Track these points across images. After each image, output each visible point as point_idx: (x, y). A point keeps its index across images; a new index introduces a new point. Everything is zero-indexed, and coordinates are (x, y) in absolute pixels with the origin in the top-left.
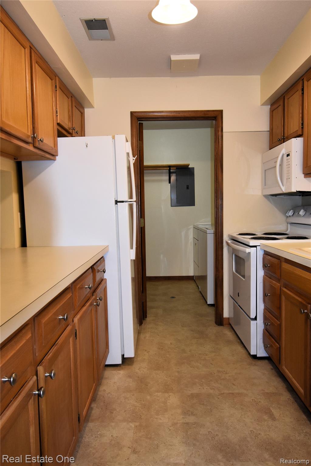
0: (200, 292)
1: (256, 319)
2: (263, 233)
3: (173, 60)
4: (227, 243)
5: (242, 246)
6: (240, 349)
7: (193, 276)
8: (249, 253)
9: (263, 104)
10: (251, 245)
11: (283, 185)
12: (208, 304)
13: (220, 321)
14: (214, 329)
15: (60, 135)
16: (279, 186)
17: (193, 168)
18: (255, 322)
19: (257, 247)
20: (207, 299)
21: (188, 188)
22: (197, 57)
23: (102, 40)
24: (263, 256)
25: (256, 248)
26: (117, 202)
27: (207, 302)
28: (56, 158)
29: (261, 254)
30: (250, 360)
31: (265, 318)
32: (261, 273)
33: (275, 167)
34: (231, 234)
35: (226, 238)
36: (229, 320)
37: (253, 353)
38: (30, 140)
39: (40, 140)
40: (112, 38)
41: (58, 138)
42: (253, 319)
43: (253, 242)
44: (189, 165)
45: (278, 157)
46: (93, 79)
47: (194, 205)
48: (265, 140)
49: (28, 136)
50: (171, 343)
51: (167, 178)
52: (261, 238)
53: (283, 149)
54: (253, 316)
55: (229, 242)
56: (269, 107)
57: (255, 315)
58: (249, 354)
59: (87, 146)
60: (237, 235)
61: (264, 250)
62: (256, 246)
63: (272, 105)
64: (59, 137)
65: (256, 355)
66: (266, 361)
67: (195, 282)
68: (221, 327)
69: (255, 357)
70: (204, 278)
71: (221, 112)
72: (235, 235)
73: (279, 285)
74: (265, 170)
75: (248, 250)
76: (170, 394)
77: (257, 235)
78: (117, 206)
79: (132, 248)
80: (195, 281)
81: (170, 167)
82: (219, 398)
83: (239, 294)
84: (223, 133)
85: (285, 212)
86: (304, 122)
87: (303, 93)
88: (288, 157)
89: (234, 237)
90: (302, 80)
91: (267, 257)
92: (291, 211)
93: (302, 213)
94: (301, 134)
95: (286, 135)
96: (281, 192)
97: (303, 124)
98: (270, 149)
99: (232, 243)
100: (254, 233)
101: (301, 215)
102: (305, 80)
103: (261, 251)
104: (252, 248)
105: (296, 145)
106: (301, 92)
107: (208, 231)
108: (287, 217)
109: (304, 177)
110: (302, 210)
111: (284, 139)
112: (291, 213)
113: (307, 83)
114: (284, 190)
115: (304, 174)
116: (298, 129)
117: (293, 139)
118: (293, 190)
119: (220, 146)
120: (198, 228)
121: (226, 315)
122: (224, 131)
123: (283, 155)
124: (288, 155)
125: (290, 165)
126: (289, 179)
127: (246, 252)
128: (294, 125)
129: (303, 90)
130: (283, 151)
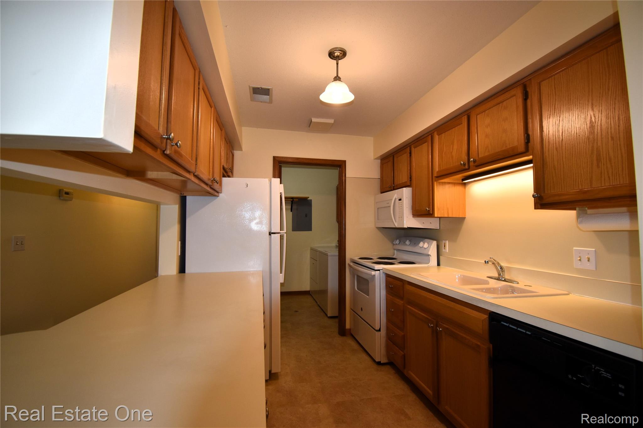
0: (318, 305)
1: (380, 330)
2: (378, 257)
3: (313, 122)
4: (349, 265)
5: (364, 269)
6: (365, 357)
7: (309, 291)
8: (374, 275)
9: (376, 159)
10: (376, 269)
11: (396, 222)
12: (328, 316)
13: (343, 331)
14: (338, 340)
15: (224, 176)
16: (393, 222)
17: (311, 200)
18: (379, 333)
19: (380, 270)
20: (327, 311)
21: (306, 216)
22: (331, 121)
23: (261, 102)
24: (386, 278)
25: (379, 272)
26: (270, 234)
27: (327, 315)
28: (219, 194)
29: (383, 277)
30: (375, 366)
31: (388, 329)
32: (384, 292)
33: (390, 206)
34: (352, 258)
35: (348, 261)
36: (350, 331)
37: (377, 361)
39: (217, 182)
40: (271, 102)
41: (223, 178)
42: (377, 331)
43: (377, 267)
44: (309, 197)
45: (392, 199)
46: (243, 128)
47: (311, 230)
48: (377, 186)
49: (209, 179)
50: (306, 355)
51: (290, 207)
52: (381, 263)
53: (395, 194)
54: (377, 328)
55: (352, 264)
56: (379, 161)
57: (379, 327)
58: (374, 361)
59: (247, 186)
60: (358, 259)
61: (386, 273)
62: (379, 270)
63: (381, 160)
65: (380, 362)
66: (388, 366)
67: (312, 297)
68: (344, 338)
69: (379, 363)
70: (323, 292)
71: (345, 161)
72: (356, 259)
73: (402, 302)
74: (378, 208)
75: (373, 273)
76: (319, 404)
77: (373, 259)
78: (271, 237)
79: (281, 273)
80: (311, 295)
81: (292, 198)
82: (361, 404)
83: (362, 308)
84: (347, 179)
85: (392, 241)
86: (412, 176)
87: (410, 156)
88: (400, 201)
89: (356, 261)
90: (409, 146)
91: (389, 279)
92: (398, 240)
93: (408, 242)
94: (409, 185)
95: (396, 184)
96: (394, 227)
97: (411, 178)
98: (382, 193)
99: (354, 265)
100: (371, 257)
101: (406, 244)
102: (412, 146)
103: (383, 274)
104: (377, 272)
105: (406, 193)
106: (409, 155)
107: (329, 254)
108: (394, 244)
109: (413, 217)
110: (408, 241)
111: (394, 187)
112: (397, 242)
113: (414, 149)
114: (397, 225)
115: (412, 214)
116: (406, 181)
117: (404, 188)
118: (405, 226)
119: (344, 187)
120: (317, 250)
121: (348, 326)
122: (346, 176)
123: (395, 199)
124: (400, 200)
125: (402, 207)
126: (402, 217)
127: (371, 275)
128: (403, 177)
129: (410, 153)
130: (395, 196)
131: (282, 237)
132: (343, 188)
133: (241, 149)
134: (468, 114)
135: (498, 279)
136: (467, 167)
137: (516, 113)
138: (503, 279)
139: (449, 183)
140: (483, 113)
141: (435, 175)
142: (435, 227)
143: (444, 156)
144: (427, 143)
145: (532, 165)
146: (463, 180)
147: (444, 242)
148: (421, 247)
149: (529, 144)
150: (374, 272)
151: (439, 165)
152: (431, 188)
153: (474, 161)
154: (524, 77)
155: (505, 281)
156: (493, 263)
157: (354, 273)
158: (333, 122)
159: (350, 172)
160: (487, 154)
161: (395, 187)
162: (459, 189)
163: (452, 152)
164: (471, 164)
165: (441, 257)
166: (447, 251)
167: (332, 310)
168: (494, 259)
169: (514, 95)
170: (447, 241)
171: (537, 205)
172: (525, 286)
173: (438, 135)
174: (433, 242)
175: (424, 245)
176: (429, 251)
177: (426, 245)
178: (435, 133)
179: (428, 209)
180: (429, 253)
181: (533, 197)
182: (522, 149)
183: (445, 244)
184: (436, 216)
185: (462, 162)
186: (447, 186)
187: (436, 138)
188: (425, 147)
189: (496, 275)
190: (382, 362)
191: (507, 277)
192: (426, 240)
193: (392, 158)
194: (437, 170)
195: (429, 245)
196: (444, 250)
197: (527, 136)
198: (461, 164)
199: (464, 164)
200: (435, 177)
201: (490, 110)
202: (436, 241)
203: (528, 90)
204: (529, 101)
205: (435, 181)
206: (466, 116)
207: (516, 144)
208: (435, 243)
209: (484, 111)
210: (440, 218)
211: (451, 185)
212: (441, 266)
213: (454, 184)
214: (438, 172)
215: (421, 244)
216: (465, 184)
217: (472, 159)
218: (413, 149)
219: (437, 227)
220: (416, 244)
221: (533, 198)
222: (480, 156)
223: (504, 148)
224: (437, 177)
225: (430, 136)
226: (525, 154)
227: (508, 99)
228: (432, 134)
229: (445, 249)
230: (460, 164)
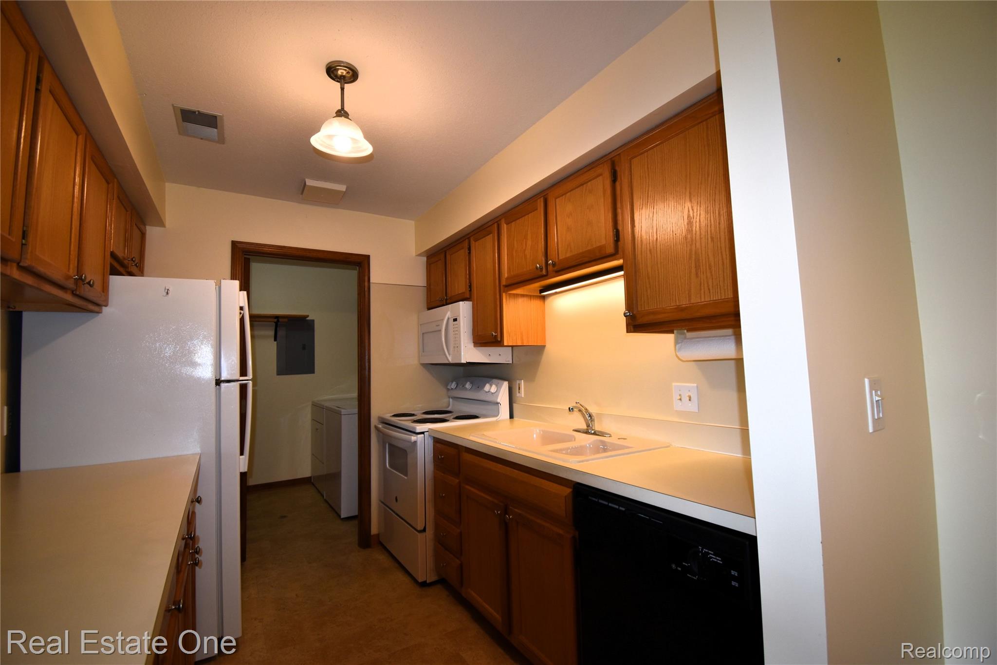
0: (326, 501)
1: (424, 530)
2: (423, 412)
3: (308, 186)
4: (376, 427)
5: (399, 432)
6: (401, 577)
7: (310, 477)
8: (415, 442)
9: (420, 255)
10: (418, 431)
11: (449, 354)
12: (342, 517)
13: (366, 540)
14: (357, 556)
15: (115, 272)
16: (445, 355)
17: (313, 321)
18: (424, 534)
19: (425, 433)
20: (340, 509)
21: (304, 348)
22: (343, 188)
23: (202, 139)
24: (434, 445)
25: (423, 435)
26: (218, 382)
27: (340, 516)
28: (101, 309)
29: (430, 443)
30: (418, 590)
31: (437, 526)
32: (430, 468)
33: (440, 331)
34: (382, 416)
35: (374, 421)
36: (379, 537)
37: (420, 580)
38: (70, 284)
39: (89, 283)
40: (221, 140)
41: (111, 276)
42: (420, 532)
43: (420, 427)
44: (308, 316)
45: (443, 319)
46: (167, 184)
47: (312, 371)
48: (421, 297)
49: (68, 277)
50: (296, 595)
51: (272, 333)
52: (427, 420)
53: (448, 311)
54: (420, 527)
55: (380, 426)
56: (425, 259)
57: (424, 526)
58: (415, 580)
59: (167, 293)
60: (391, 416)
61: (434, 437)
62: (423, 433)
63: (427, 257)
64: (111, 274)
65: (426, 581)
66: (439, 587)
67: (315, 486)
68: (368, 552)
69: (424, 585)
70: (334, 477)
71: (368, 257)
72: (388, 416)
73: (458, 481)
74: (423, 334)
75: (414, 438)
77: (416, 415)
78: (220, 389)
79: (242, 453)
80: (313, 484)
81: (277, 317)
83: (396, 498)
84: (371, 284)
85: (446, 385)
86: (472, 284)
87: (470, 253)
88: (455, 322)
89: (388, 420)
90: (468, 238)
91: (438, 445)
92: (454, 383)
93: (468, 385)
94: (468, 297)
95: (449, 295)
96: (447, 362)
97: (470, 286)
98: (429, 309)
99: (384, 428)
100: (413, 413)
101: (466, 388)
102: (472, 239)
103: (430, 439)
104: (419, 436)
105: (464, 309)
106: (467, 251)
107: (343, 412)
108: (448, 390)
109: (474, 346)
110: (468, 383)
111: (446, 300)
112: (453, 385)
113: (474, 242)
114: (451, 359)
115: (473, 342)
116: (464, 291)
117: (461, 302)
118: (463, 361)
119: (367, 299)
120: (323, 406)
121: (374, 530)
122: (371, 282)
123: (448, 319)
124: (455, 320)
125: (457, 332)
126: (458, 347)
127: (409, 441)
128: (459, 286)
129: (469, 249)
130: (449, 314)
131: (243, 388)
132: (364, 301)
133: (161, 223)
134: (545, 195)
135: (586, 432)
136: (544, 272)
137: (602, 200)
138: (593, 432)
139: (523, 296)
140: (564, 196)
141: (504, 283)
142: (507, 361)
143: (514, 254)
144: (491, 235)
145: (622, 273)
146: (541, 291)
147: (518, 382)
148: (486, 392)
149: (619, 243)
150: (414, 436)
151: (509, 269)
152: (498, 303)
153: (554, 265)
154: (612, 150)
155: (595, 434)
156: (580, 411)
157: (384, 439)
158: (345, 190)
159: (378, 275)
160: (568, 255)
161: (449, 300)
162: (536, 304)
163: (525, 250)
164: (550, 268)
165: (515, 406)
166: (523, 396)
167: (348, 505)
168: (581, 404)
169: (601, 175)
170: (523, 381)
171: (629, 327)
172: (619, 439)
173: (507, 224)
174: (502, 384)
175: (491, 388)
176: (498, 396)
177: (493, 389)
178: (503, 221)
179: (494, 334)
180: (499, 400)
181: (625, 316)
182: (610, 249)
183: (519, 385)
184: (505, 344)
185: (538, 265)
186: (520, 300)
187: (504, 227)
188: (489, 241)
189: (585, 427)
190: (428, 582)
191: (597, 427)
192: (495, 381)
193: (442, 256)
194: (506, 275)
195: (499, 387)
196: (518, 395)
197: (616, 232)
198: (537, 267)
199: (541, 269)
200: (504, 286)
201: (572, 192)
202: (507, 382)
203: (617, 168)
204: (618, 184)
205: (504, 292)
206: (542, 198)
207: (603, 242)
208: (505, 385)
209: (565, 194)
210: (512, 347)
211: (525, 299)
212: (515, 419)
213: (530, 297)
214: (507, 279)
215: (487, 387)
216: (544, 298)
217: (551, 261)
218: (473, 243)
219: (509, 361)
220: (480, 387)
221: (625, 318)
222: (561, 258)
223: (589, 248)
224: (506, 286)
225: (496, 225)
226: (614, 257)
227: (594, 179)
228: (499, 222)
229: (519, 393)
230: (535, 267)
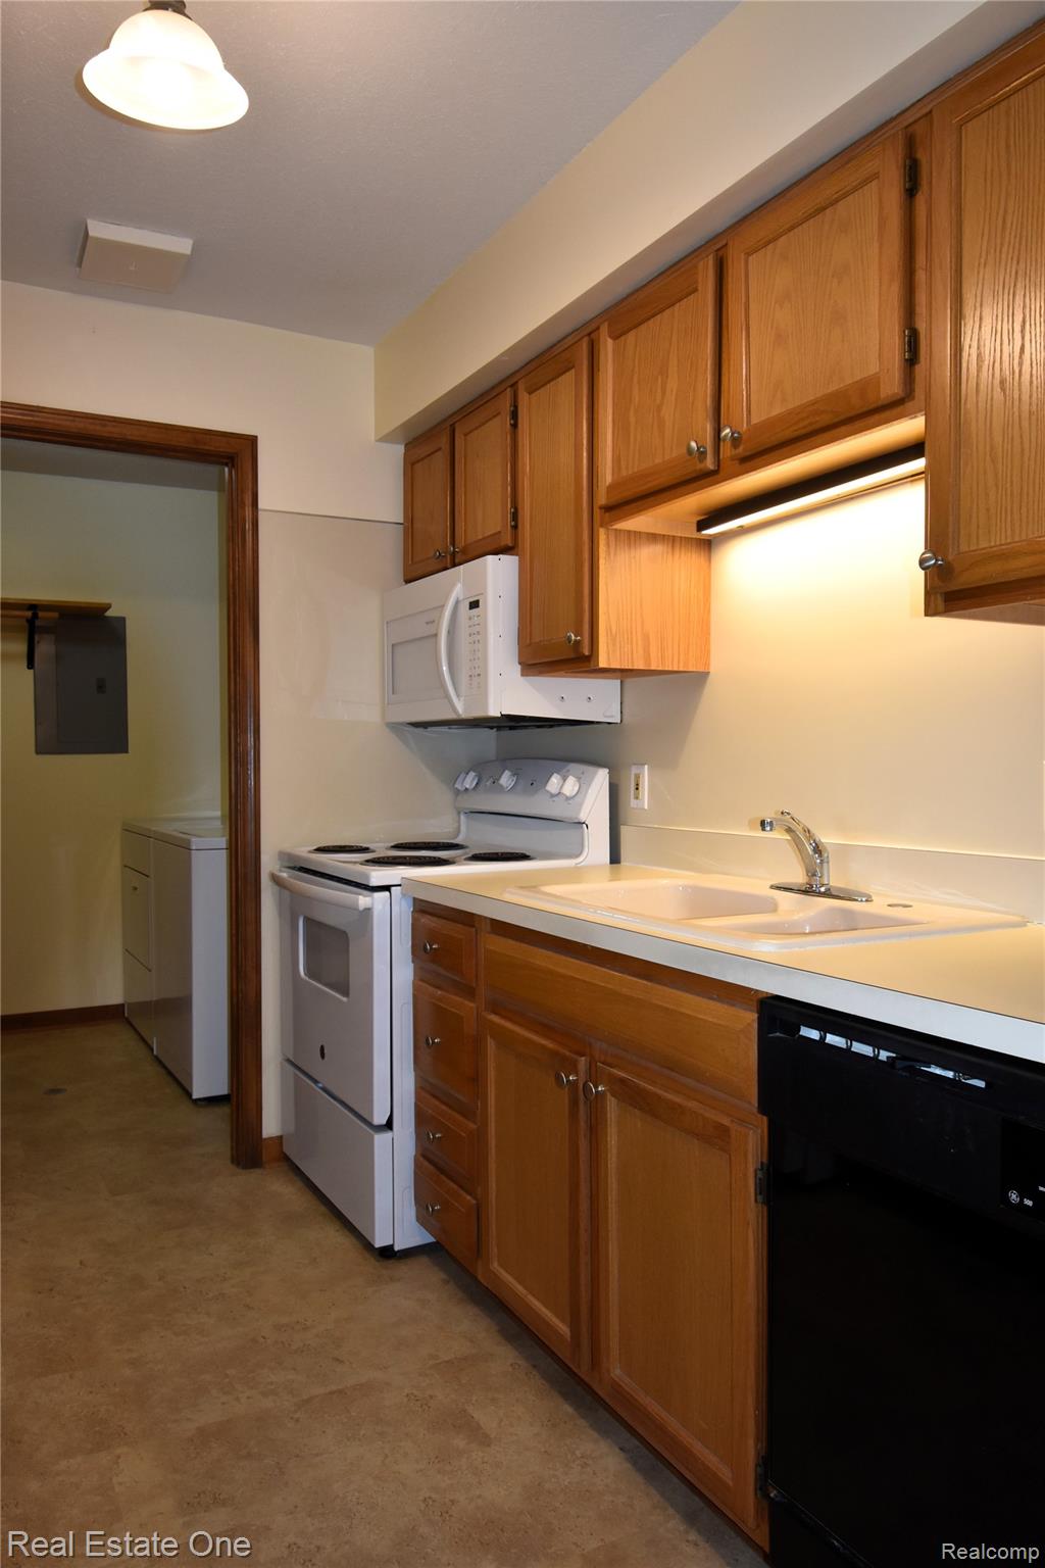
0: (157, 1059)
1: (389, 1125)
2: (392, 844)
3: (94, 238)
4: (275, 879)
5: (328, 888)
6: (334, 1236)
7: (123, 1005)
8: (368, 911)
9: (385, 439)
10: (374, 882)
11: (458, 696)
12: (194, 1097)
13: (249, 1150)
14: (229, 1185)
16: (447, 696)
17: (122, 621)
18: (388, 1135)
19: (393, 889)
20: (189, 1075)
21: (101, 687)
22: (182, 245)
24: (414, 919)
25: (387, 893)
27: (189, 1095)
29: (403, 912)
30: (372, 1265)
31: (421, 1118)
32: (405, 973)
33: (435, 636)
34: (287, 850)
35: (269, 863)
36: (281, 1144)
37: (380, 1242)
42: (379, 1129)
43: (379, 875)
44: (108, 607)
45: (443, 606)
47: (126, 751)
48: (388, 551)
50: (81, 1263)
51: (22, 649)
52: (397, 861)
53: (455, 584)
54: (380, 1119)
55: (285, 875)
56: (400, 449)
57: (388, 1113)
58: (368, 1246)
60: (310, 852)
61: (415, 899)
62: (387, 888)
63: (406, 445)
65: (391, 1247)
66: (424, 1260)
67: (133, 1028)
68: (253, 1177)
69: (387, 1253)
70: (176, 1008)
71: (251, 442)
72: (304, 852)
73: (472, 1005)
74: (393, 645)
75: (363, 900)
76: (118, 1451)
77: (373, 851)
80: (128, 1022)
81: (33, 608)
82: (297, 1420)
83: (322, 1048)
84: (262, 517)
85: (451, 779)
86: (520, 511)
87: (515, 426)
88: (475, 611)
89: (306, 860)
90: (512, 386)
91: (425, 920)
92: (472, 774)
93: (506, 779)
94: (510, 545)
95: (461, 543)
96: (451, 716)
97: (515, 516)
98: (408, 581)
99: (295, 878)
100: (365, 845)
101: (501, 786)
102: (521, 386)
103: (404, 903)
104: (377, 895)
105: (498, 575)
106: (508, 421)
107: (195, 843)
108: (457, 792)
109: (523, 674)
110: (507, 774)
111: (454, 554)
112: (470, 781)
113: (526, 395)
114: (462, 709)
115: (520, 663)
116: (499, 529)
117: (490, 558)
118: (494, 711)
119: (249, 553)
120: (150, 830)
121: (271, 1126)
122: (260, 506)
123: (457, 602)
124: (474, 605)
125: (479, 636)
126: (479, 676)
127: (354, 908)
128: (488, 517)
129: (515, 415)
130: (458, 592)
132: (244, 557)
134: (718, 250)
135: (808, 891)
136: (709, 464)
137: (876, 245)
138: (823, 889)
139: (653, 538)
140: (771, 246)
141: (602, 499)
142: (606, 717)
143: (632, 420)
144: (573, 370)
145: (919, 464)
146: (702, 525)
147: (634, 770)
148: (552, 796)
149: (917, 367)
150: (365, 896)
151: (617, 460)
152: (586, 555)
153: (736, 441)
154: (908, 104)
155: (828, 894)
156: (789, 830)
157: (295, 906)
158: (188, 252)
159: (276, 489)
160: (777, 411)
161: (455, 556)
162: (685, 563)
163: (659, 409)
164: (727, 451)
165: (625, 831)
166: (646, 807)
167: (209, 1074)
168: (795, 816)
169: (875, 176)
170: (646, 766)
171: (933, 598)
172: (889, 906)
173: (615, 338)
174: (595, 774)
175: (563, 784)
176: (581, 805)
177: (570, 786)
178: (604, 329)
179: (573, 638)
180: (582, 817)
181: (923, 569)
182: (891, 387)
183: (637, 777)
184: (603, 664)
185: (693, 444)
186: (647, 553)
187: (608, 346)
188: (566, 390)
189: (798, 877)
190: (396, 1248)
191: (834, 878)
192: (573, 766)
193: (444, 441)
194: (609, 479)
195: (584, 783)
196: (633, 803)
197: (910, 337)
198: (689, 451)
199: (702, 454)
200: (601, 508)
201: (792, 233)
202: (607, 771)
203: (921, 156)
204: (921, 200)
205: (602, 526)
206: (711, 257)
207: (873, 368)
208: (602, 777)
209: (775, 239)
210: (623, 674)
211: (658, 549)
212: (624, 863)
213: (672, 541)
214: (610, 488)
215: (554, 782)
216: (708, 545)
217: (728, 430)
218: (523, 397)
219: (612, 716)
220: (536, 784)
221: (923, 572)
222: (755, 420)
223: (833, 387)
224: (608, 509)
225: (585, 344)
226: (900, 409)
227: (855, 190)
228: (593, 335)
229: (637, 798)
230: (685, 451)
